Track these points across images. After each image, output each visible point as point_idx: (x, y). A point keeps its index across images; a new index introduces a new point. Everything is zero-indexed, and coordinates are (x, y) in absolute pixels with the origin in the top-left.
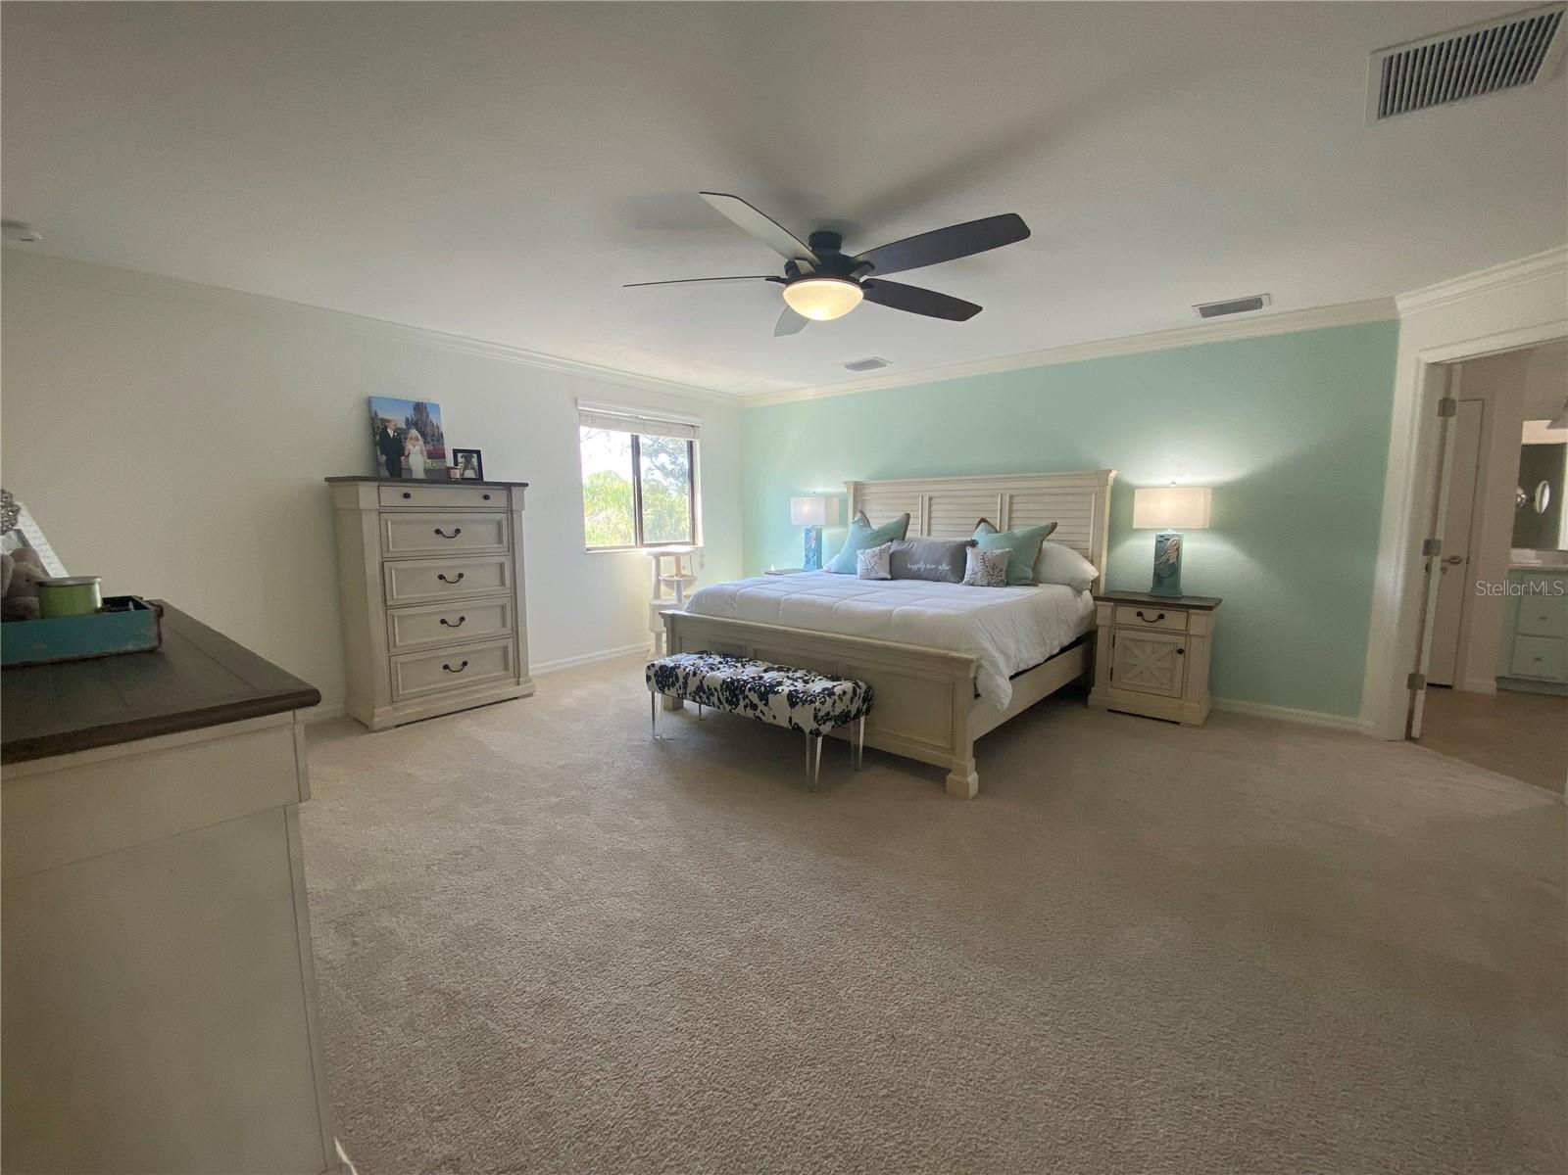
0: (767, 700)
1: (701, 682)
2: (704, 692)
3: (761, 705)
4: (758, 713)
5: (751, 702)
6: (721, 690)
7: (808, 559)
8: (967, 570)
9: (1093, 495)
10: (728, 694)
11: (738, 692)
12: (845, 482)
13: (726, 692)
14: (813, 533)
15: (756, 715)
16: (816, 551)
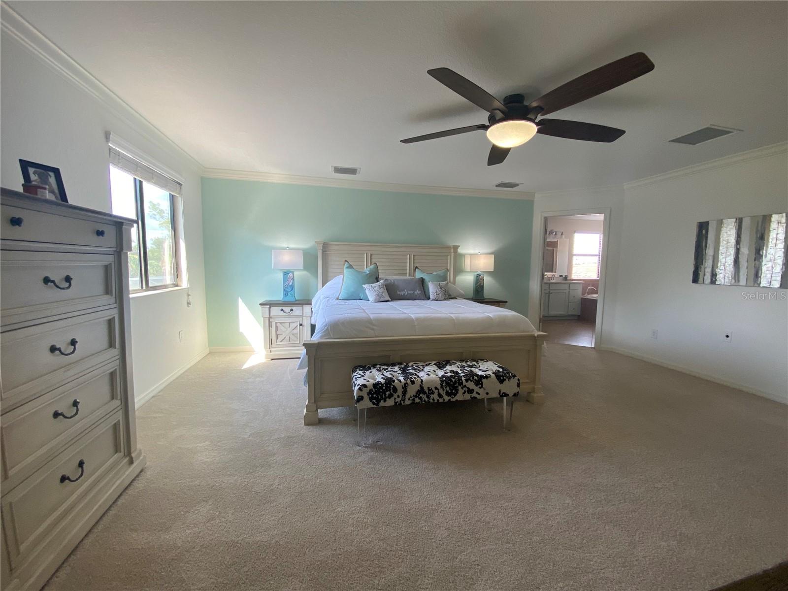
0: (482, 384)
1: (420, 385)
2: (424, 393)
3: (476, 389)
4: (475, 395)
5: (468, 388)
6: (441, 387)
7: (286, 293)
8: (431, 293)
9: (449, 257)
10: (448, 389)
11: (457, 385)
12: (316, 242)
13: (446, 388)
14: (291, 275)
15: (473, 396)
16: (292, 287)
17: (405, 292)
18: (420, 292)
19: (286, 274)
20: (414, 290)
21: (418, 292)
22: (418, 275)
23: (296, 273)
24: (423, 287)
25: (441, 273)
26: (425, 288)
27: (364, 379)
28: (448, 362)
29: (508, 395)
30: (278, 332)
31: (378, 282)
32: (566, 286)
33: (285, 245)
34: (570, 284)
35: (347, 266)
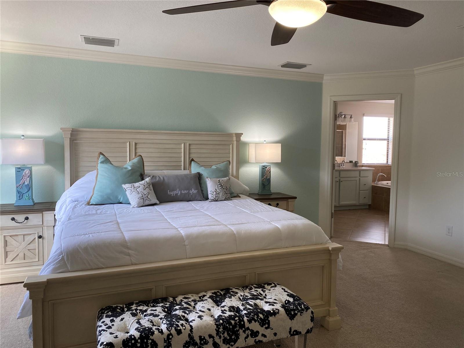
0: (269, 323)
1: (189, 335)
2: (195, 344)
3: (262, 330)
4: (260, 338)
5: (252, 331)
6: (217, 334)
7: (20, 195)
8: (209, 192)
9: (231, 146)
10: (226, 335)
11: (237, 329)
12: (61, 129)
13: (223, 334)
14: (27, 171)
15: (257, 340)
16: (30, 187)
17: (178, 192)
18: (195, 192)
19: (19, 170)
20: (189, 189)
21: (193, 191)
22: (195, 169)
23: (34, 169)
24: (200, 184)
25: (221, 166)
26: (202, 185)
27: (111, 333)
28: (227, 292)
29: (300, 333)
30: (8, 249)
31: (143, 179)
32: (357, 173)
33: (19, 132)
34: (360, 171)
35: (102, 160)
